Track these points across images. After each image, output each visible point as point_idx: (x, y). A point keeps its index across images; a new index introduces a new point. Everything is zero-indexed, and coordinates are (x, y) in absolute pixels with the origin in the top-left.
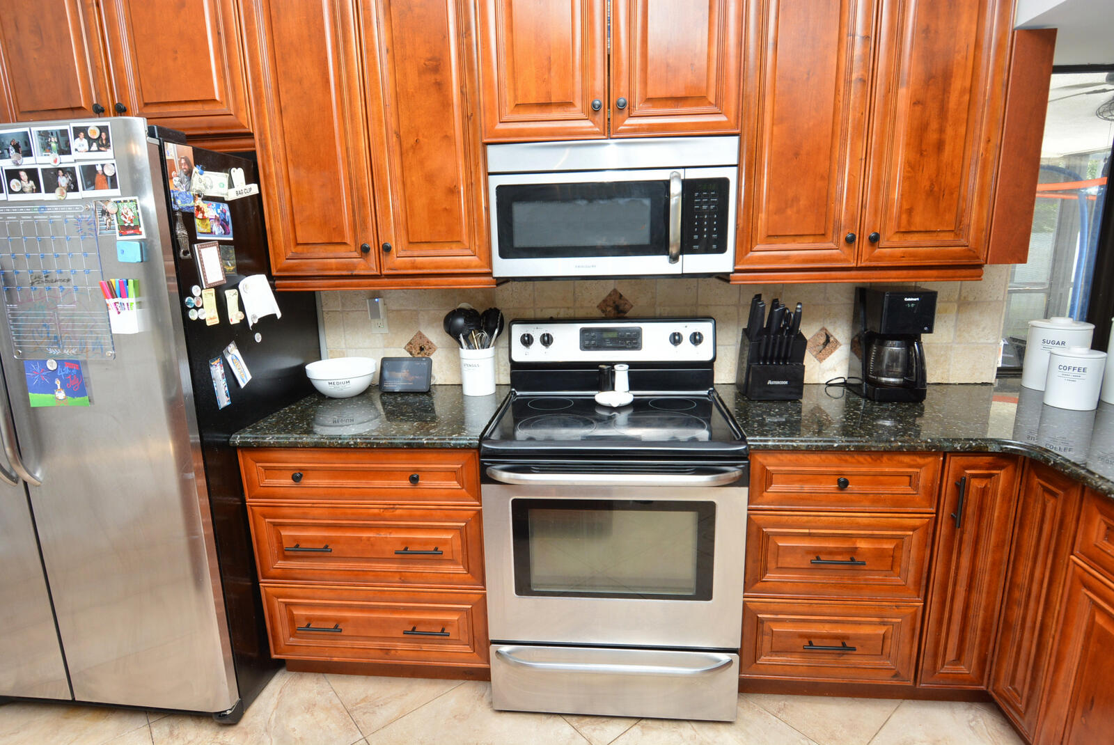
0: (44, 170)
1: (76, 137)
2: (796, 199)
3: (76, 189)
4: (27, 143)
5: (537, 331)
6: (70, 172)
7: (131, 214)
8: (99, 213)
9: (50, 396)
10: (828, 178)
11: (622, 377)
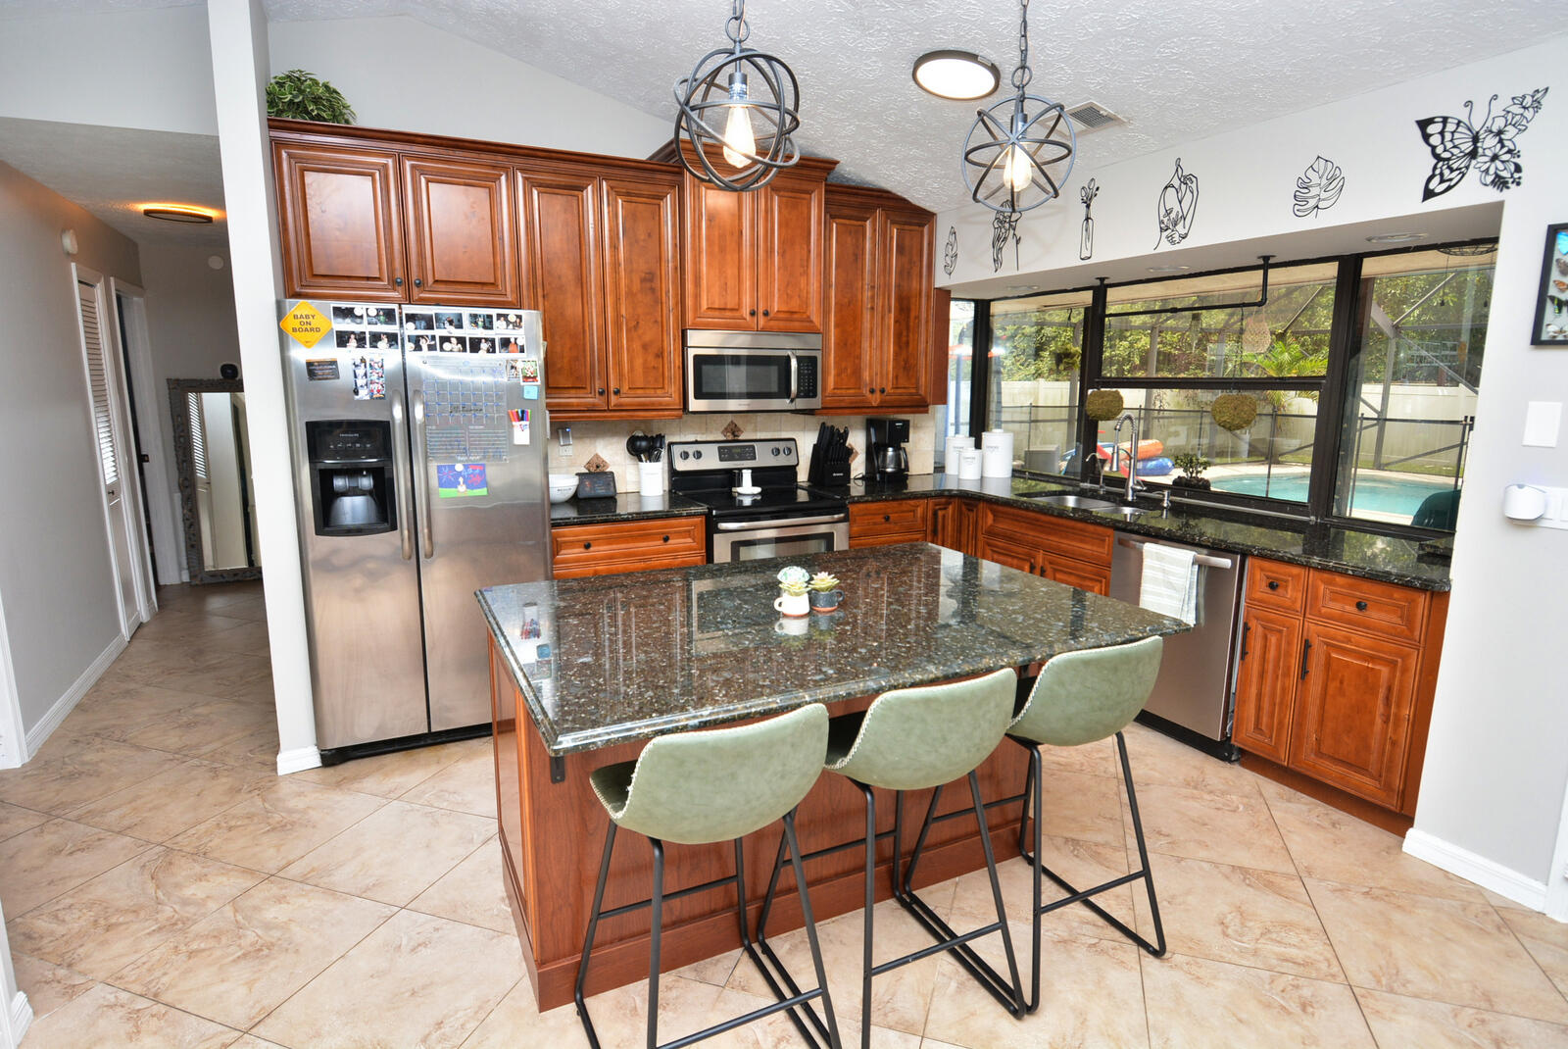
0: (470, 339)
1: (498, 319)
2: (846, 368)
3: (494, 351)
4: (460, 320)
5: (691, 449)
6: (493, 341)
7: (532, 370)
8: (509, 368)
9: (454, 490)
10: (859, 357)
11: (747, 476)
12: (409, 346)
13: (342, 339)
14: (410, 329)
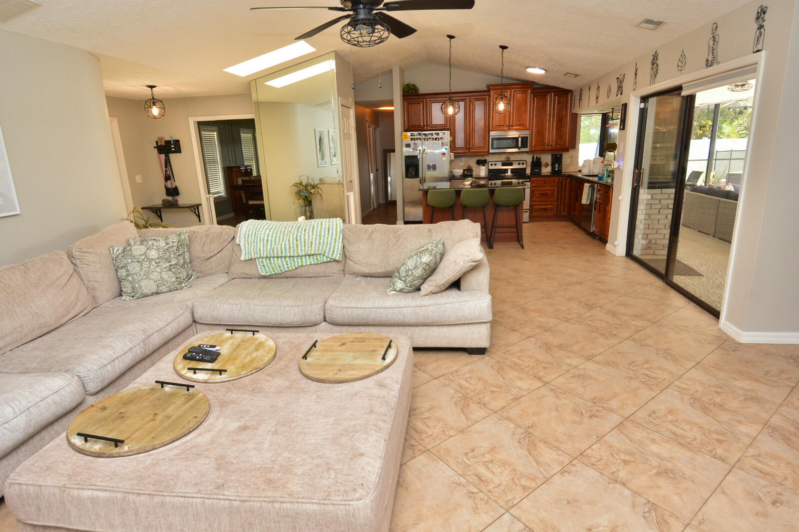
0: (435, 138)
1: (440, 133)
2: (539, 139)
3: (439, 140)
4: (433, 134)
7: (447, 144)
10: (544, 136)
11: (509, 171)
12: (423, 140)
13: (412, 139)
14: (424, 137)
